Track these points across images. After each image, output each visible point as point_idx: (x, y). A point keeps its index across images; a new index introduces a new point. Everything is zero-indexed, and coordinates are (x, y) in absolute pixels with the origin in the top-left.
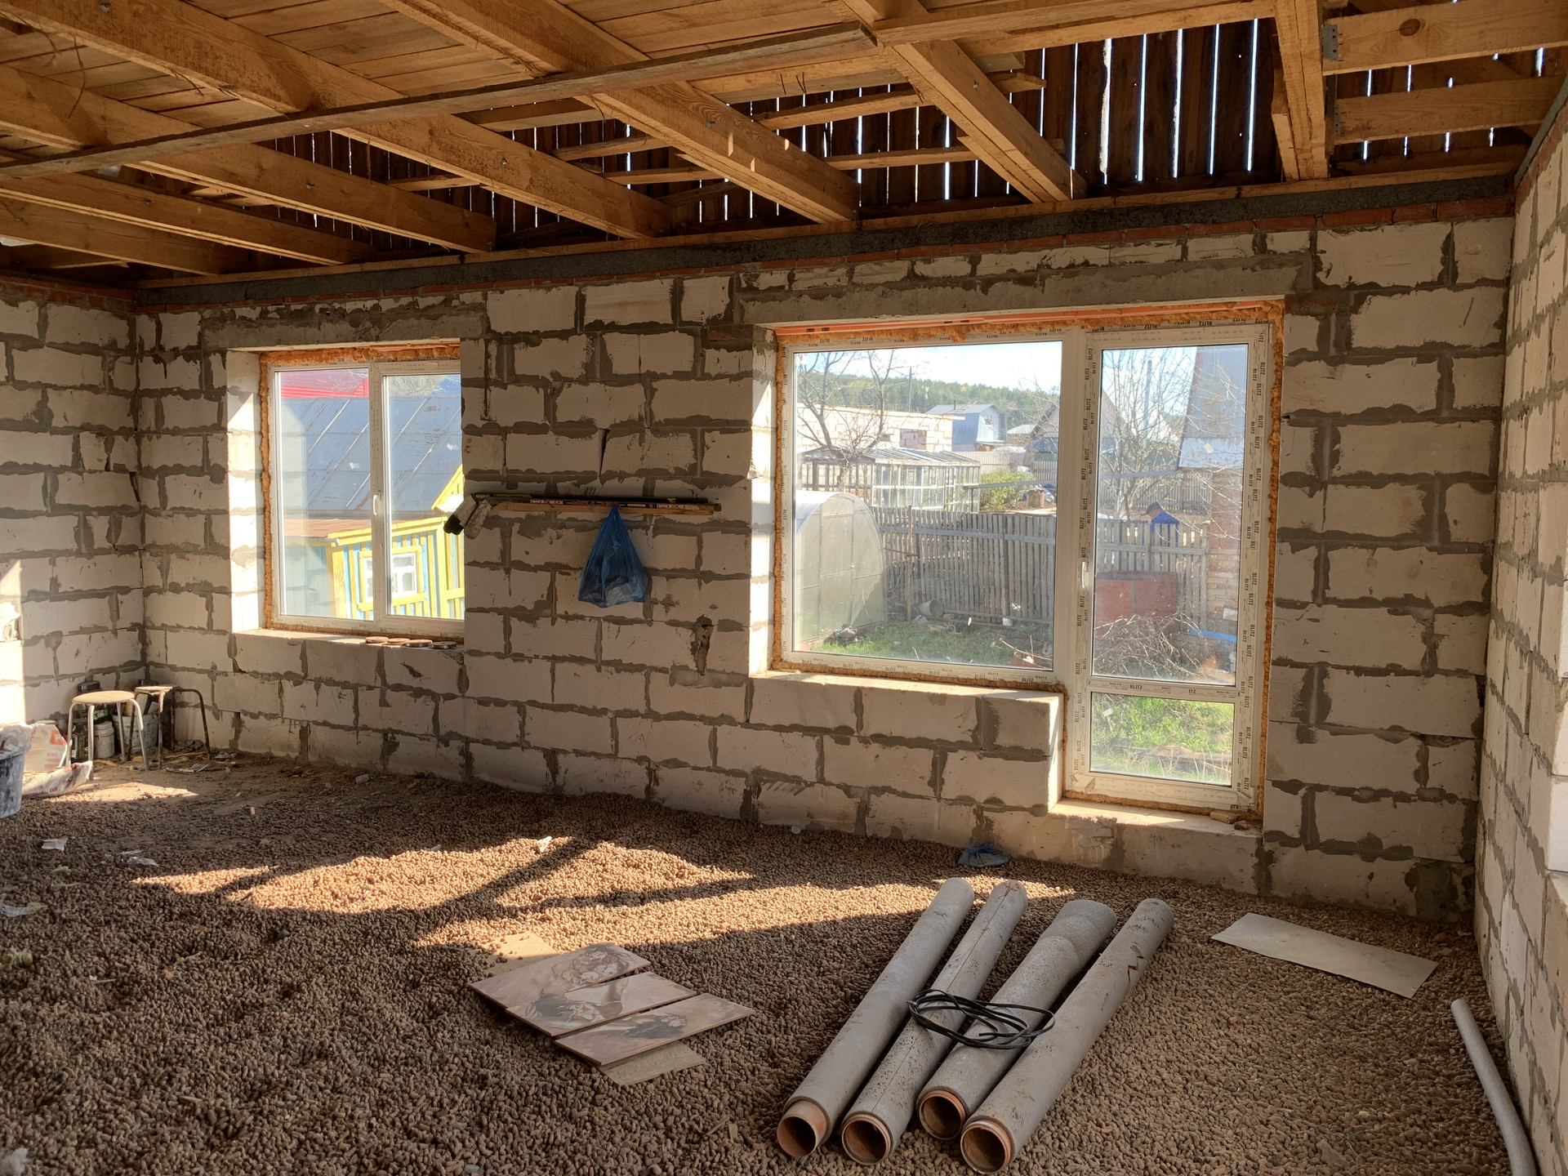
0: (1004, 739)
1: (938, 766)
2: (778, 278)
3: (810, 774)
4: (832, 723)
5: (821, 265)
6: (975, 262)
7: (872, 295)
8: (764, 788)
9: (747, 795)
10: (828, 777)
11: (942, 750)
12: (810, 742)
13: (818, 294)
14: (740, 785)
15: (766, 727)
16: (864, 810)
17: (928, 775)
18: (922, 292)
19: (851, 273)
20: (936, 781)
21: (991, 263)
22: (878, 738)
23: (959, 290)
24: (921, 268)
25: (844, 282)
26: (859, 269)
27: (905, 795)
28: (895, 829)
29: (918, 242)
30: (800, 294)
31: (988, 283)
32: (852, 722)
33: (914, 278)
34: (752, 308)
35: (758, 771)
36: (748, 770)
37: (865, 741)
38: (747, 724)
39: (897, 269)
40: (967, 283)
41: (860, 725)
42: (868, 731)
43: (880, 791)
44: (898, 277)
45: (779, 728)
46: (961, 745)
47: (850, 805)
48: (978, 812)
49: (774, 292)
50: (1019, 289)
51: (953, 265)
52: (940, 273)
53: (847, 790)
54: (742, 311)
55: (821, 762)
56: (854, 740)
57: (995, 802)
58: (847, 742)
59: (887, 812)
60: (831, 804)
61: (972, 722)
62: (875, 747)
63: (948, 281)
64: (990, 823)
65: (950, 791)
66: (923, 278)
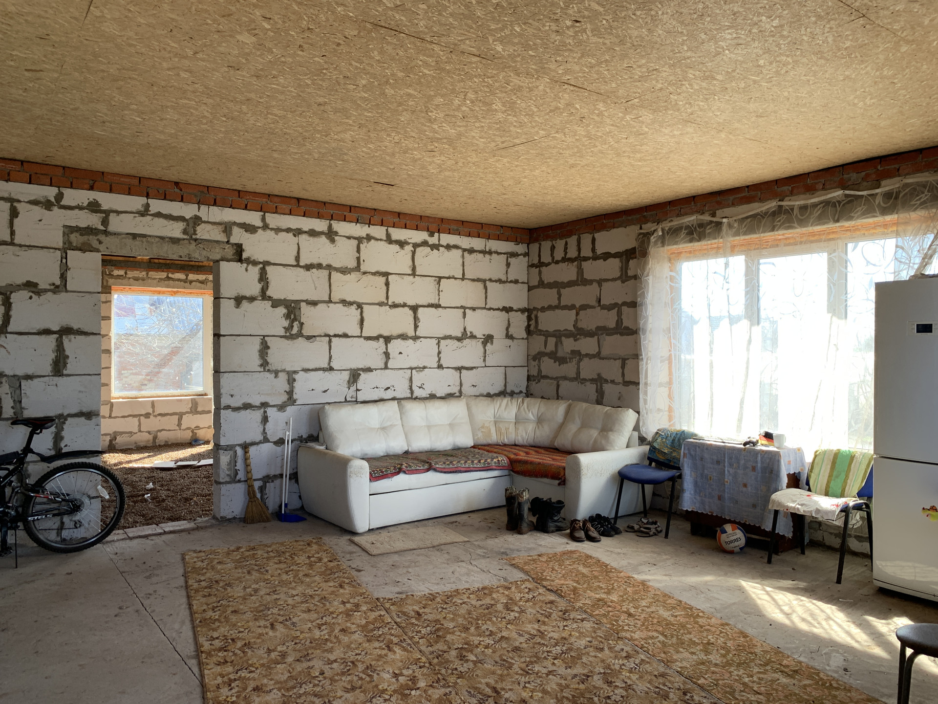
0: (199, 409)
1: (180, 420)
2: (121, 272)
3: (136, 430)
4: (143, 413)
5: (137, 270)
6: (187, 276)
7: (155, 281)
8: (118, 437)
9: (111, 441)
10: (142, 430)
11: (181, 415)
12: (136, 419)
13: (136, 279)
14: (108, 438)
15: (118, 417)
16: (155, 438)
17: (177, 423)
18: (171, 282)
19: (147, 274)
20: (179, 425)
21: (191, 277)
22: (160, 415)
23: (182, 283)
24: (170, 275)
25: (145, 276)
26: (150, 273)
27: (169, 430)
28: (166, 441)
29: (170, 268)
30: (129, 278)
31: (191, 282)
32: (151, 411)
33: (168, 278)
34: (111, 281)
35: (115, 432)
36: (111, 433)
37: (155, 416)
38: (110, 417)
39: (163, 275)
40: (185, 281)
41: (154, 412)
42: (156, 413)
43: (160, 431)
44: (164, 277)
45: (123, 417)
46: (187, 413)
47: (151, 437)
48: (192, 432)
49: (119, 277)
50: (200, 284)
51: (181, 276)
52: (176, 277)
53: (149, 433)
54: (107, 281)
55: (140, 425)
56: (151, 417)
57: (198, 428)
58: (149, 418)
59: (163, 437)
60: (144, 438)
61: (190, 405)
62: (159, 417)
63: (179, 280)
64: (196, 433)
65: (183, 427)
66: (171, 278)
